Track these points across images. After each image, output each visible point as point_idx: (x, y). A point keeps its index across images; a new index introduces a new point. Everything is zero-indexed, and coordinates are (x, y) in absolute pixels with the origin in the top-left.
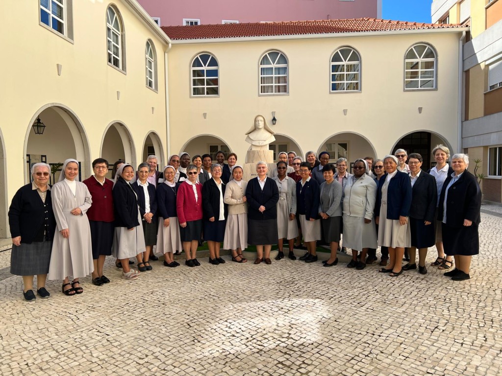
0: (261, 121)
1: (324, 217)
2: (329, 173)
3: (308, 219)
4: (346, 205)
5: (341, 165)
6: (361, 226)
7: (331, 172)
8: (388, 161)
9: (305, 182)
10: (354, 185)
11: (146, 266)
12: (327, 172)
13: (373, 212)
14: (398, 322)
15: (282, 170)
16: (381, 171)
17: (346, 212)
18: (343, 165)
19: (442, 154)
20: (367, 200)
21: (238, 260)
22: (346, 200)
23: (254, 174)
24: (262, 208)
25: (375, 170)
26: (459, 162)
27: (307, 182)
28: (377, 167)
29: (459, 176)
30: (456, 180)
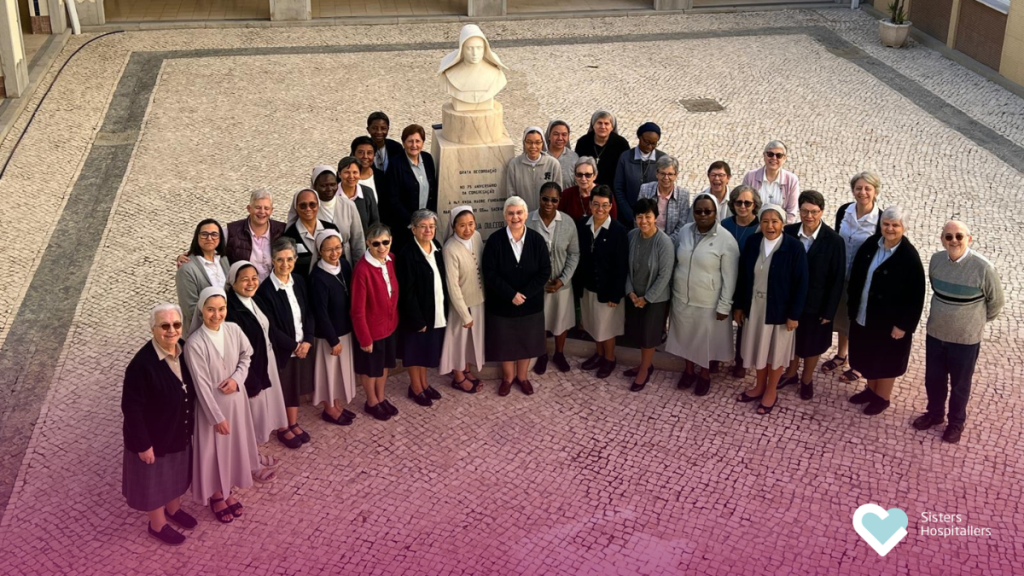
0: (478, 47)
1: (639, 303)
2: (647, 217)
3: (602, 299)
4: (681, 284)
5: (664, 174)
6: (708, 323)
7: (652, 215)
8: (769, 217)
9: (600, 229)
10: (697, 249)
11: (297, 436)
12: (644, 216)
13: (732, 302)
14: (792, 547)
15: (550, 203)
16: (748, 210)
17: (681, 297)
18: (670, 174)
19: (867, 189)
20: (722, 280)
21: (465, 388)
22: (681, 275)
23: (465, 170)
24: (520, 298)
25: (736, 208)
26: (895, 225)
27: (603, 229)
28: (740, 202)
29: (893, 250)
30: (888, 255)
